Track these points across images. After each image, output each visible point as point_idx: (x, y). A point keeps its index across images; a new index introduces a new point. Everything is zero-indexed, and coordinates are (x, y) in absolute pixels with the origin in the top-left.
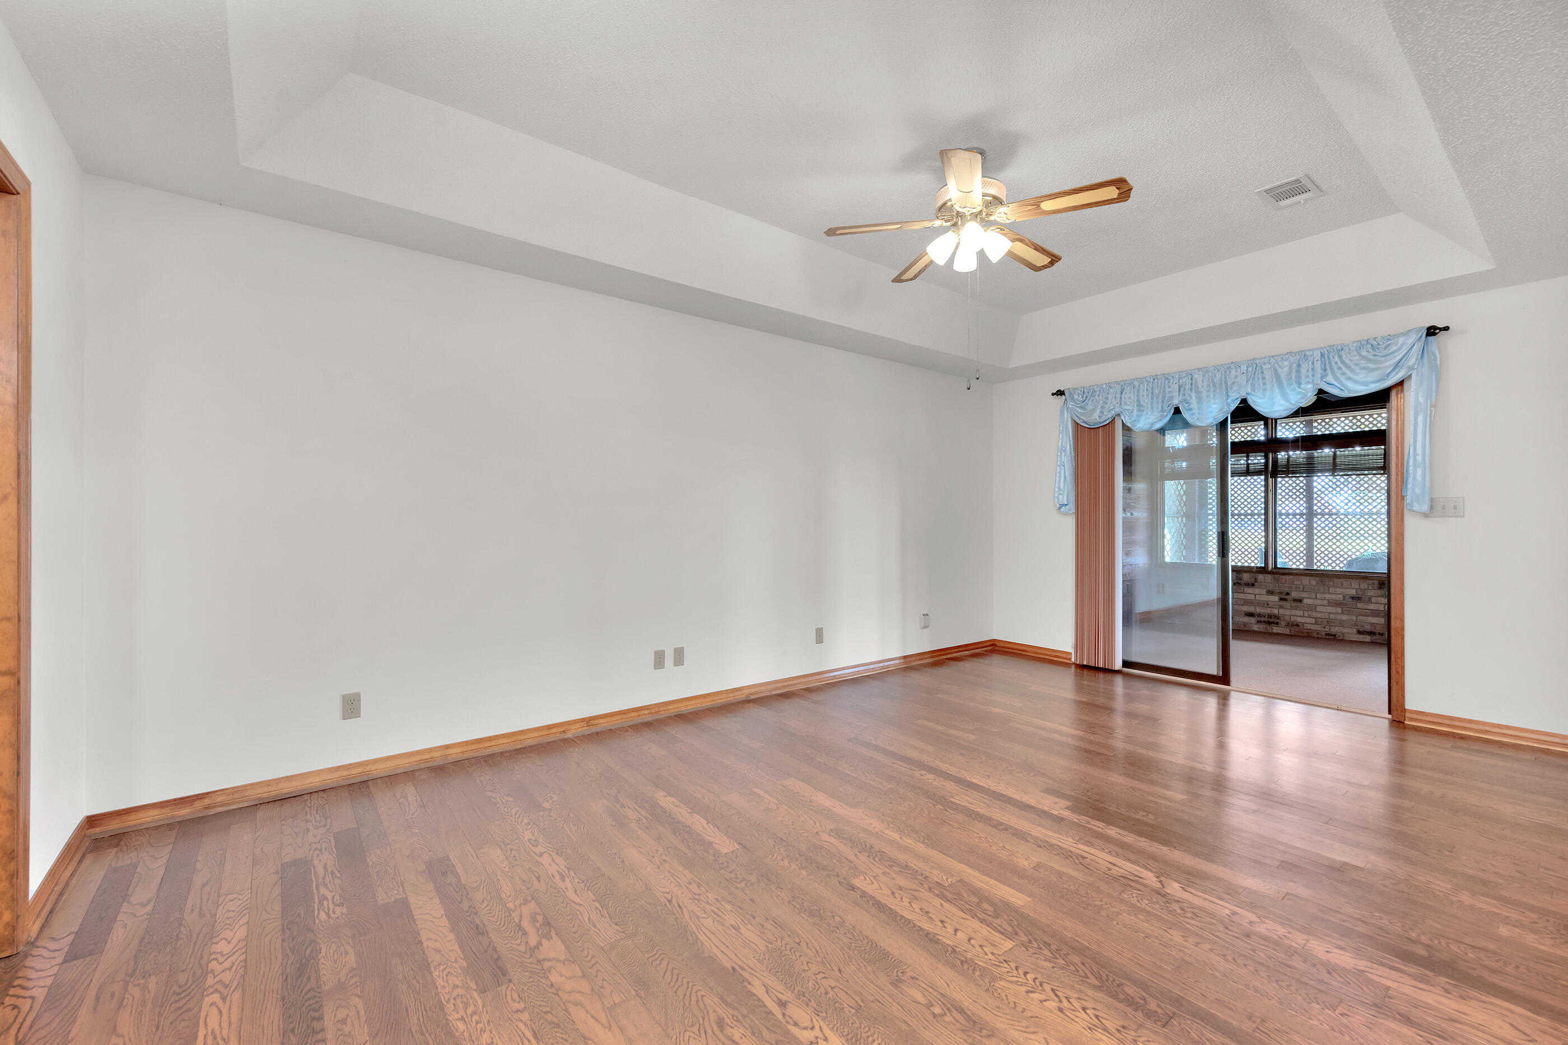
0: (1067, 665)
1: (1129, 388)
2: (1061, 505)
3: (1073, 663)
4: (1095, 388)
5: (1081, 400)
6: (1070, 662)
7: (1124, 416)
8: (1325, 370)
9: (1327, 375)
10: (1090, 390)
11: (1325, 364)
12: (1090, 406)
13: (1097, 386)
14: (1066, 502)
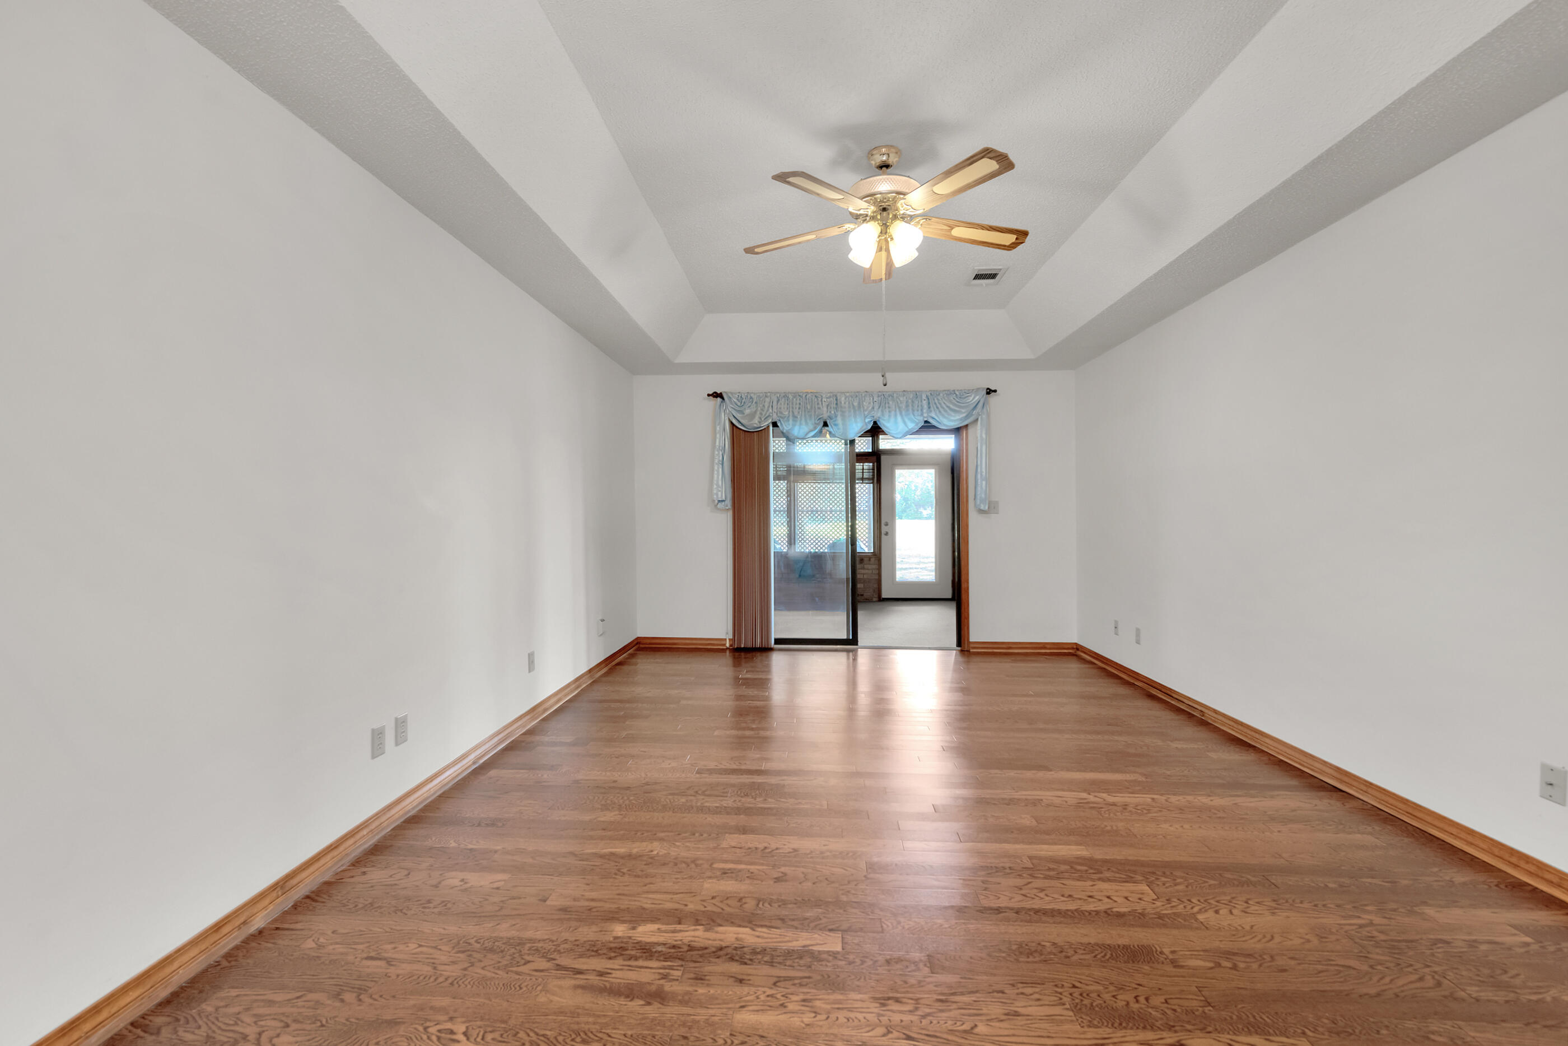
0: (723, 651)
1: (783, 400)
2: (719, 501)
3: (727, 648)
4: (752, 395)
5: (739, 404)
6: (725, 648)
7: (781, 424)
8: (929, 408)
9: (931, 411)
10: (747, 396)
11: (929, 403)
12: (747, 411)
13: (754, 394)
14: (724, 498)
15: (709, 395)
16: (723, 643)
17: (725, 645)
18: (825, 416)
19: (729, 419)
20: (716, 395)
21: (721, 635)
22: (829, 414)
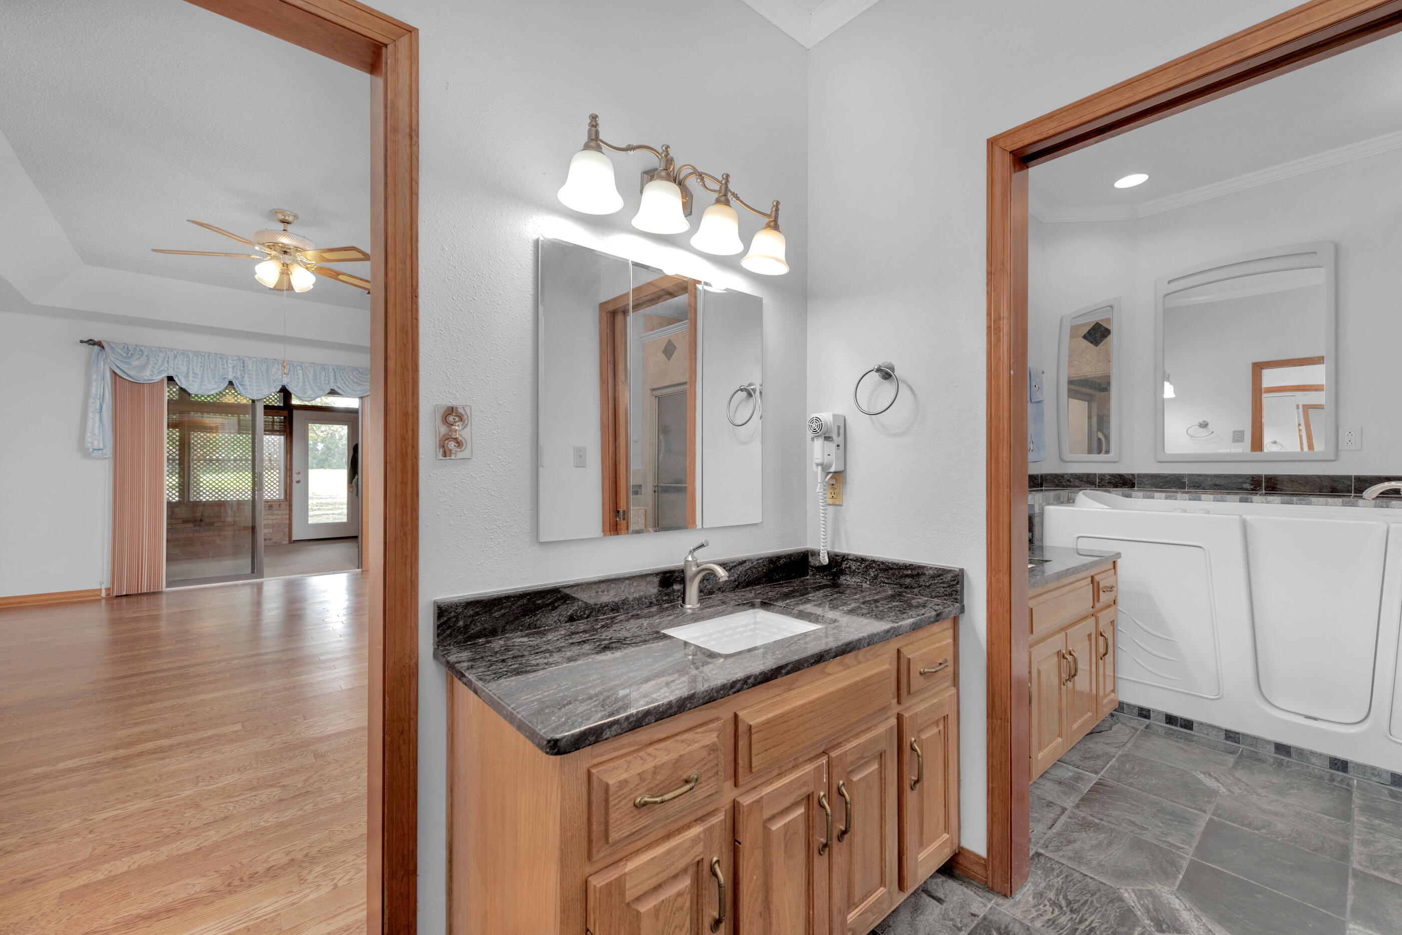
0: (94, 601)
1: (181, 356)
2: (94, 450)
3: (103, 598)
4: (143, 348)
5: (125, 355)
6: (99, 598)
7: (179, 379)
8: (335, 379)
9: (337, 382)
10: (136, 349)
11: (335, 376)
12: (136, 363)
13: (145, 347)
14: (101, 447)
15: (82, 342)
16: (98, 593)
17: (99, 595)
18: (231, 377)
19: (110, 368)
20: (91, 342)
21: (96, 586)
22: (234, 375)
